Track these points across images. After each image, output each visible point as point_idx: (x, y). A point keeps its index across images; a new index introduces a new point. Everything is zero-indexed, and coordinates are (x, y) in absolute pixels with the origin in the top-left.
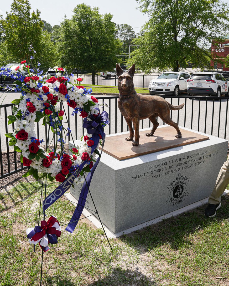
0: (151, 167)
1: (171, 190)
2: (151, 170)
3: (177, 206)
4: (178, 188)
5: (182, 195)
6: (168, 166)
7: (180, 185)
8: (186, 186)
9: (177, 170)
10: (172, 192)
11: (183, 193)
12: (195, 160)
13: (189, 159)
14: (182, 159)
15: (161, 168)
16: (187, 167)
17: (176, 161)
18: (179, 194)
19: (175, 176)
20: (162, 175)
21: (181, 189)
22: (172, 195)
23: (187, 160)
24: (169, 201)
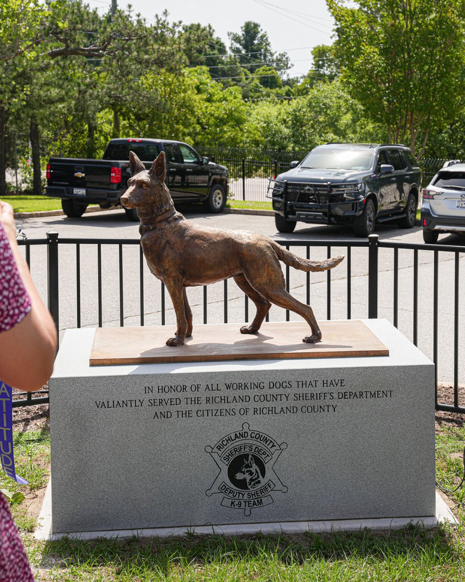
0: (147, 390)
1: (219, 462)
2: (150, 396)
3: (248, 513)
4: (243, 463)
5: (259, 486)
6: (203, 394)
7: (250, 457)
8: (272, 462)
9: (237, 412)
10: (225, 468)
11: (263, 481)
12: (297, 397)
13: (275, 391)
14: (249, 386)
15: (180, 395)
16: (272, 410)
17: (228, 387)
18: (251, 480)
19: (230, 426)
20: (188, 414)
21: (255, 467)
22: (225, 477)
23: (267, 391)
24: (215, 489)
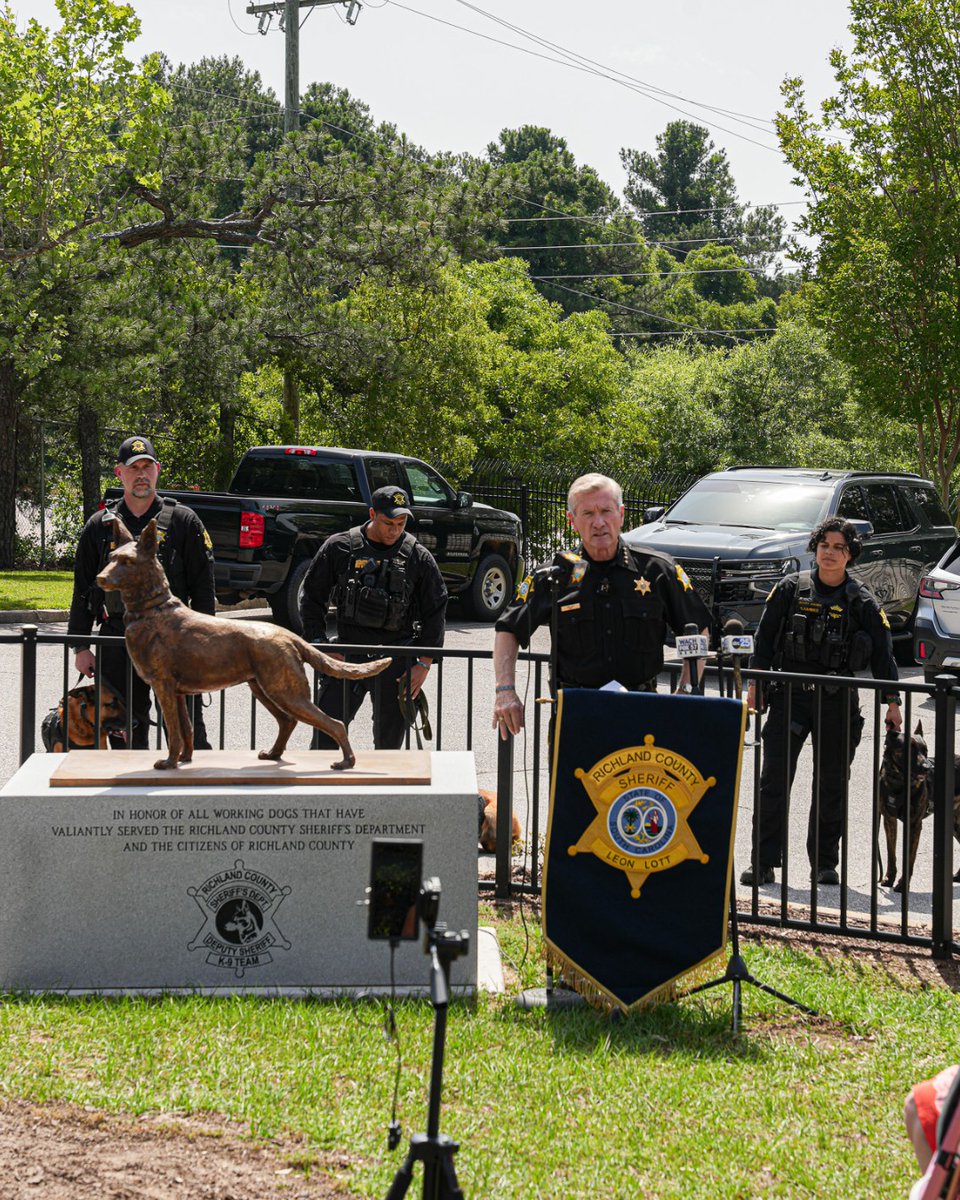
0: (118, 814)
1: (205, 908)
2: (120, 822)
3: (240, 973)
4: (235, 910)
5: (255, 940)
6: (186, 823)
7: (244, 903)
8: (272, 910)
9: (228, 846)
10: (213, 917)
11: (260, 934)
12: (305, 830)
13: (276, 821)
14: (244, 813)
15: (160, 823)
16: (271, 845)
17: (218, 815)
18: (245, 932)
19: (220, 863)
20: (167, 847)
21: (249, 917)
22: (211, 927)
23: (266, 821)
24: (199, 942)
